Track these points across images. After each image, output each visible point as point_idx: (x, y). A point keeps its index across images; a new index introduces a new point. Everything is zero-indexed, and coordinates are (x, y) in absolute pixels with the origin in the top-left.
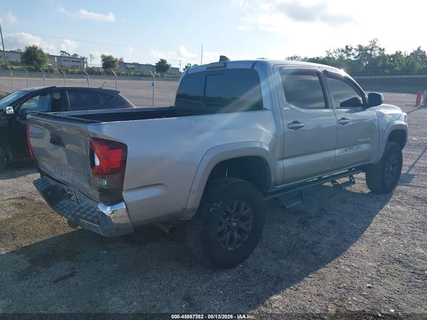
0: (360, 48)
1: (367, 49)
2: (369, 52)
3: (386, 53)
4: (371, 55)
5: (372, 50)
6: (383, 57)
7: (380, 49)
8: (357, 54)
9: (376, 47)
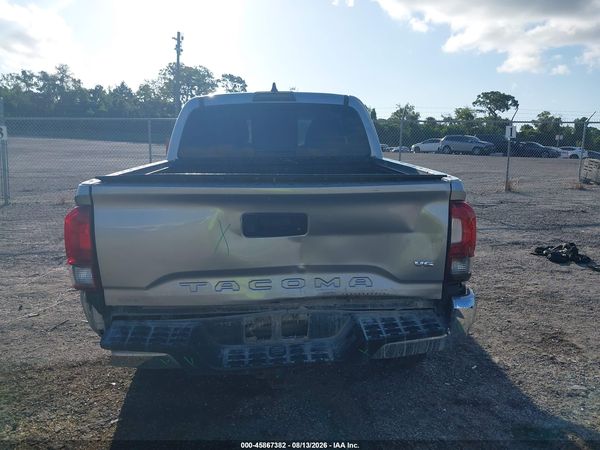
0: (44, 76)
1: (54, 78)
2: (58, 82)
3: (82, 86)
4: (62, 87)
5: (62, 80)
6: (80, 92)
7: (74, 80)
8: (41, 84)
9: (68, 77)
